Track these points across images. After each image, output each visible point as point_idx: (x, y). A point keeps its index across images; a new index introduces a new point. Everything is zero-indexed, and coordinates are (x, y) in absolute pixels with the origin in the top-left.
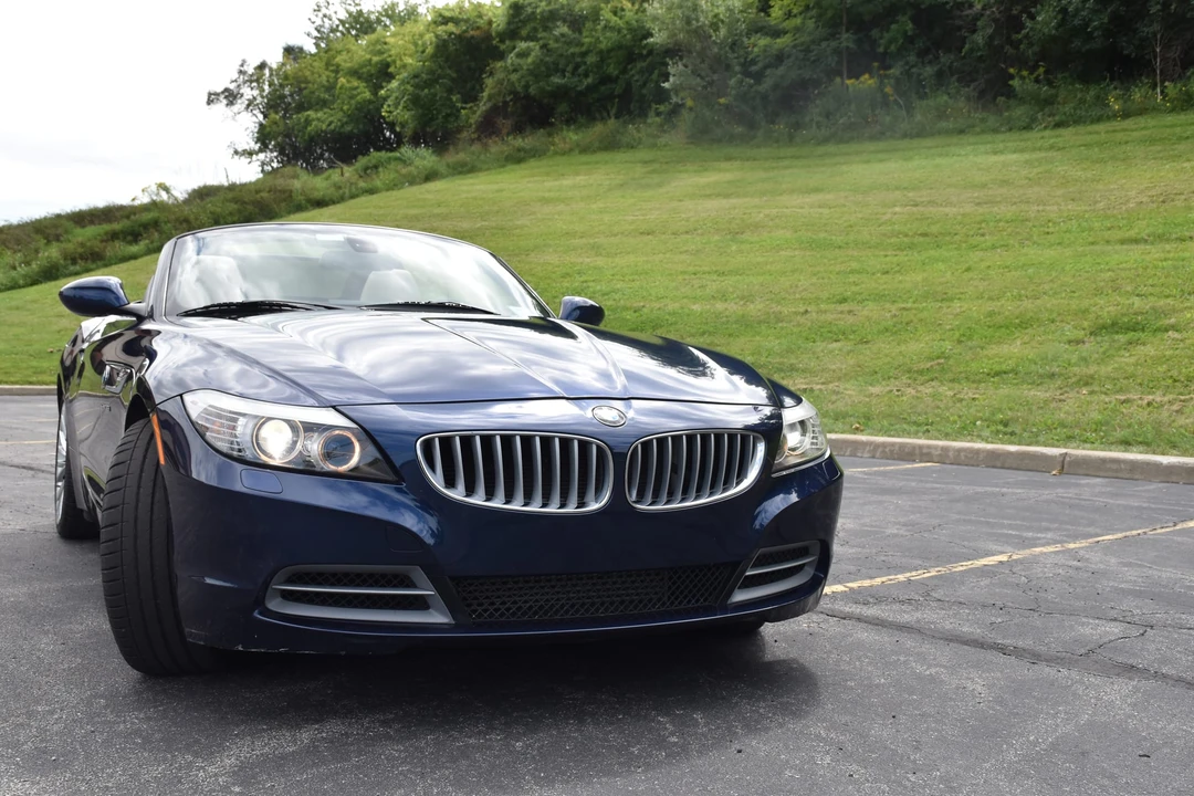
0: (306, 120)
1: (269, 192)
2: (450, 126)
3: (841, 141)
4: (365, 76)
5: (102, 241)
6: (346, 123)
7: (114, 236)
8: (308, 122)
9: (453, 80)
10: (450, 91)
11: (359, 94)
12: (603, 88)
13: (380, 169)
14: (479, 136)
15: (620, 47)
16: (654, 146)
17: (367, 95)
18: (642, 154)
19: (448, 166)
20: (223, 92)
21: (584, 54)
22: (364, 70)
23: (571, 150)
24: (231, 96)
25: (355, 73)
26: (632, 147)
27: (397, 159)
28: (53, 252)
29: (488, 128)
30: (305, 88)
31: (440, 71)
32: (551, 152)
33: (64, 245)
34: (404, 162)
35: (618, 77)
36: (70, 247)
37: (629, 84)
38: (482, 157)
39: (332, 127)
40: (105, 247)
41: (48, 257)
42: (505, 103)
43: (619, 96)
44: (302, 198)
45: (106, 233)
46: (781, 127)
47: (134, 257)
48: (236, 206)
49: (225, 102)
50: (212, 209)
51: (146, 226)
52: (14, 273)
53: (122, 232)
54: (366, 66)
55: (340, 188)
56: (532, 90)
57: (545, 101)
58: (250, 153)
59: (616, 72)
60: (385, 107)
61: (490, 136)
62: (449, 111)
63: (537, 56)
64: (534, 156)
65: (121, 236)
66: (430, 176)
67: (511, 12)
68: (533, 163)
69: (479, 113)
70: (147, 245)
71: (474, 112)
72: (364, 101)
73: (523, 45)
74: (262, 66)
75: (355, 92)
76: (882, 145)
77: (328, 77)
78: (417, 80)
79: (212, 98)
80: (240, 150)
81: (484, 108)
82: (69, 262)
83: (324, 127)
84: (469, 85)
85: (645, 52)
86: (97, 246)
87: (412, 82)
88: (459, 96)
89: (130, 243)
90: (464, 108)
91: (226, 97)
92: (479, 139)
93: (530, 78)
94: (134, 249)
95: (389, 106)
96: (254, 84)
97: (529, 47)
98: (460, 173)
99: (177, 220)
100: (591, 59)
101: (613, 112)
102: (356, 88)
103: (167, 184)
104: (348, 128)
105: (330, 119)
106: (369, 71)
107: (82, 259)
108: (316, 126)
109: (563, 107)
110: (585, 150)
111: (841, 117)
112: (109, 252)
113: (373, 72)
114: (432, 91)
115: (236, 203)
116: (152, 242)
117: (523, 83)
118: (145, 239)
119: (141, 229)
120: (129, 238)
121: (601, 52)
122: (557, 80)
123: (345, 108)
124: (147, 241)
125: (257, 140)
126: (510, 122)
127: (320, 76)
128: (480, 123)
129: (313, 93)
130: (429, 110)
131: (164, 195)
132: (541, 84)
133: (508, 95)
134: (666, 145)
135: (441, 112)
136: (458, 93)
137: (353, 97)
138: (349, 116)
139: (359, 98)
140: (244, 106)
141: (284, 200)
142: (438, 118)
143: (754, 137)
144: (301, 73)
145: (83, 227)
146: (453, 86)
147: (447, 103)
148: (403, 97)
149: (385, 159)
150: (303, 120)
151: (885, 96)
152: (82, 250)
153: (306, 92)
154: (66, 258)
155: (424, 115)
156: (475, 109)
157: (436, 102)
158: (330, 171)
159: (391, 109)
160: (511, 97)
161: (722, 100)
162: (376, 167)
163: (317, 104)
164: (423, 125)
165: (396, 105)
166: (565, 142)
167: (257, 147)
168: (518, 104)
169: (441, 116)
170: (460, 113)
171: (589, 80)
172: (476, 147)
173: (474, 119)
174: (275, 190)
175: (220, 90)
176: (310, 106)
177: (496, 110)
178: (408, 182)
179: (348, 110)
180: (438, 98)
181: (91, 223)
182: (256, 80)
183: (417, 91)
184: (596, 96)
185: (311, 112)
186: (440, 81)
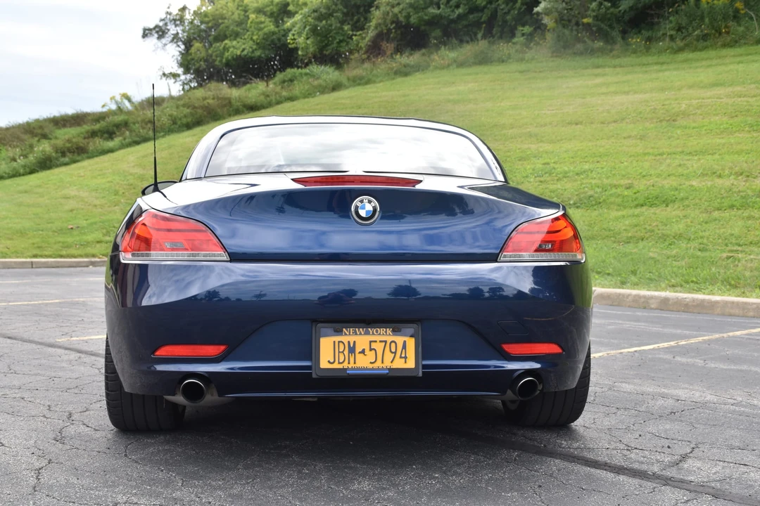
0: (224, 48)
1: (213, 99)
2: (343, 49)
3: (696, 49)
4: (268, 13)
5: (85, 138)
6: (256, 49)
7: (93, 134)
8: (226, 49)
9: (344, 13)
10: (342, 23)
11: (265, 27)
12: (471, 16)
13: (295, 82)
14: (369, 57)
16: (522, 60)
17: (272, 27)
18: (514, 66)
19: (348, 79)
20: (154, 28)
22: (268, 9)
23: (449, 66)
24: (161, 32)
25: (259, 11)
26: (503, 61)
27: (306, 74)
28: (45, 147)
29: (375, 49)
30: (223, 23)
31: (334, 7)
32: (431, 67)
33: (53, 142)
34: (313, 76)
35: (485, 7)
36: (59, 143)
37: (495, 12)
38: (375, 72)
39: (245, 52)
40: (88, 143)
41: (42, 151)
42: (389, 31)
43: (484, 22)
44: (239, 104)
45: (87, 132)
46: (636, 40)
47: (111, 151)
48: (188, 111)
49: (156, 35)
50: (170, 112)
51: (118, 126)
52: (14, 164)
53: (100, 131)
54: (269, 6)
55: (268, 96)
56: (413, 20)
57: (423, 28)
60: (290, 35)
61: (377, 56)
62: (341, 38)
64: (419, 70)
65: (99, 134)
66: (336, 87)
68: (418, 75)
69: (367, 39)
70: (121, 141)
71: (364, 38)
72: (270, 32)
74: (184, 9)
75: (262, 26)
76: (738, 50)
77: (239, 14)
78: (316, 14)
79: (146, 33)
80: (166, 73)
81: (372, 35)
82: (60, 155)
83: (239, 53)
84: (356, 18)
86: (82, 142)
87: (313, 15)
88: (349, 26)
89: (107, 139)
90: (356, 35)
91: (157, 32)
92: (368, 58)
93: (410, 10)
94: (111, 144)
95: (294, 35)
96: (178, 22)
98: (359, 84)
99: (143, 121)
101: (479, 36)
102: (262, 23)
103: (129, 94)
104: (258, 53)
105: (243, 47)
106: (271, 9)
107: (70, 152)
108: (232, 52)
109: (438, 32)
110: (461, 65)
111: (694, 31)
112: (91, 147)
113: (275, 10)
114: (329, 22)
115: (188, 108)
116: (125, 139)
117: (404, 14)
118: (119, 136)
119: (115, 129)
120: (106, 135)
122: (433, 11)
123: (255, 38)
124: (121, 138)
125: (181, 65)
126: (393, 45)
127: (233, 14)
128: (369, 46)
129: (227, 27)
130: (326, 36)
131: (126, 103)
132: (420, 14)
133: (392, 23)
134: (533, 59)
135: (335, 39)
136: (349, 24)
137: (260, 29)
138: (257, 44)
139: (266, 30)
140: (170, 39)
141: (225, 106)
142: (333, 43)
143: (611, 51)
144: (217, 12)
145: (59, 128)
146: (344, 18)
147: (341, 31)
148: (305, 27)
149: (297, 74)
150: (221, 48)
151: (737, 11)
152: (70, 145)
153: (222, 26)
154: (57, 152)
155: (321, 41)
156: (364, 35)
157: (331, 31)
158: (248, 86)
159: (296, 37)
160: (394, 25)
161: (585, 20)
162: (291, 80)
163: (231, 36)
164: (321, 49)
165: (300, 34)
166: (443, 59)
167: (180, 71)
168: (399, 32)
169: (335, 42)
170: (352, 39)
171: (460, 11)
172: (367, 65)
173: (363, 44)
174: (219, 99)
175: (152, 26)
176: (225, 37)
177: (381, 36)
178: (319, 91)
179: (257, 39)
180: (333, 28)
181: (64, 126)
182: (179, 20)
183: (316, 23)
184: (465, 23)
185: (226, 41)
186: (335, 14)
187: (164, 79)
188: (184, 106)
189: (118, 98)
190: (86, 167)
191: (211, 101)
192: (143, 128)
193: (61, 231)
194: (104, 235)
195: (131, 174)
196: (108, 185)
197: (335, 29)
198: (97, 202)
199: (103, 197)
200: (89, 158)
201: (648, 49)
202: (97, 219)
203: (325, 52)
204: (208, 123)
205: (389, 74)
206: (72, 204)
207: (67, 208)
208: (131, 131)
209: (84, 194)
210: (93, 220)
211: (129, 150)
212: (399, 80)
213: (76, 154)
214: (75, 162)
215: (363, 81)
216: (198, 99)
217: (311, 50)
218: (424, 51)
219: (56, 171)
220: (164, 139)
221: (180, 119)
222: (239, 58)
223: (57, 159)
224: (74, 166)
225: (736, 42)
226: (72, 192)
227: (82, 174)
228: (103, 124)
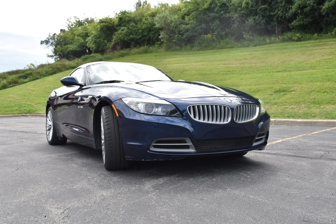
0: (67, 47)
1: (60, 65)
2: (104, 48)
3: (204, 50)
4: (82, 36)
5: (17, 79)
7: (20, 77)
9: (105, 37)
10: (104, 39)
11: (80, 41)
12: (143, 38)
13: (88, 59)
15: (147, 28)
16: (157, 52)
17: (83, 41)
18: (154, 54)
19: (105, 58)
20: (45, 41)
21: (138, 30)
22: (82, 35)
23: (136, 53)
24: (47, 42)
25: (79, 35)
26: (151, 52)
27: (91, 56)
28: (4, 82)
29: (114, 48)
31: (101, 35)
32: (131, 54)
33: (7, 80)
34: (93, 57)
35: (147, 35)
36: (9, 80)
37: (150, 37)
38: (113, 56)
39: (74, 49)
40: (18, 80)
43: (147, 40)
44: (68, 67)
45: (18, 77)
46: (188, 47)
47: (26, 82)
48: (51, 69)
49: (45, 43)
51: (28, 74)
53: (22, 76)
54: (82, 34)
55: (78, 64)
56: (125, 39)
57: (129, 41)
58: (52, 56)
59: (146, 34)
60: (87, 43)
61: (115, 50)
62: (104, 44)
63: (126, 31)
64: (127, 55)
67: (119, 20)
68: (126, 57)
69: (112, 45)
71: (111, 45)
73: (123, 28)
74: (55, 34)
75: (79, 40)
76: (213, 51)
77: (72, 36)
78: (95, 37)
79: (42, 43)
80: (49, 55)
82: (9, 84)
83: (72, 49)
84: (109, 38)
85: (154, 29)
86: (16, 80)
88: (106, 41)
89: (25, 79)
90: (108, 44)
91: (45, 42)
92: (112, 51)
93: (125, 36)
94: (26, 80)
95: (89, 43)
97: (124, 28)
98: (108, 60)
99: (36, 73)
100: (140, 31)
101: (146, 44)
102: (79, 39)
103: (33, 64)
104: (78, 49)
105: (73, 47)
107: (12, 83)
108: (70, 49)
109: (133, 43)
110: (139, 53)
111: (203, 44)
112: (19, 81)
113: (84, 35)
114: (100, 39)
115: (51, 68)
116: (30, 79)
117: (123, 37)
120: (24, 78)
121: (142, 29)
122: (131, 36)
123: (77, 44)
124: (29, 78)
125: (54, 53)
126: (120, 47)
127: (70, 36)
129: (68, 41)
131: (32, 67)
132: (128, 37)
133: (119, 40)
134: (160, 52)
137: (79, 41)
138: (78, 46)
139: (80, 42)
140: (50, 44)
141: (64, 67)
142: (101, 46)
143: (182, 49)
144: (65, 36)
145: (11, 75)
147: (103, 42)
148: (92, 41)
149: (88, 57)
150: (66, 48)
151: (214, 39)
152: (12, 81)
153: (66, 40)
154: (8, 83)
155: (98, 45)
157: (101, 42)
158: (74, 60)
161: (174, 41)
162: (86, 59)
163: (70, 43)
164: (98, 48)
165: (90, 43)
166: (134, 52)
167: (54, 55)
168: (122, 42)
171: (140, 36)
172: (111, 53)
173: (111, 46)
174: (61, 65)
175: (44, 40)
176: (68, 44)
177: (116, 44)
181: (13, 74)
182: (53, 38)
184: (141, 40)
185: (68, 45)
186: (102, 37)
187: (48, 57)
188: (50, 68)
189: (30, 65)
190: (18, 87)
191: (59, 66)
192: (36, 75)
193: (5, 107)
194: (19, 108)
195: (30, 90)
196: (23, 93)
198: (18, 99)
199: (20, 97)
200: (19, 85)
201: (191, 50)
202: (17, 104)
204: (58, 73)
205: (118, 56)
206: (11, 99)
207: (9, 100)
208: (32, 76)
209: (14, 96)
210: (16, 104)
211: (32, 82)
213: (14, 84)
214: (14, 86)
216: (55, 65)
217: (95, 48)
218: (129, 49)
219: (8, 89)
220: (43, 78)
221: (49, 72)
222: (72, 51)
223: (8, 85)
224: (14, 87)
225: (213, 48)
226: (11, 96)
227: (16, 90)
228: (23, 74)
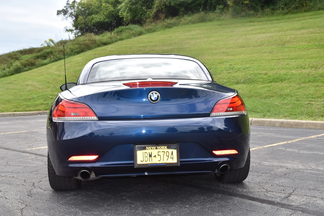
1: (88, 40)
2: (143, 17)
3: (293, 13)
4: (110, 3)
5: (34, 59)
7: (38, 57)
8: (93, 19)
9: (143, 2)
10: (142, 6)
11: (109, 9)
12: (197, 2)
13: (123, 32)
16: (219, 20)
17: (112, 9)
18: (216, 23)
19: (146, 30)
20: (62, 11)
22: (110, 1)
23: (188, 23)
24: (65, 12)
25: (107, 2)
26: (211, 21)
27: (127, 29)
28: (17, 63)
29: (156, 17)
30: (91, 7)
32: (181, 24)
33: (21, 61)
34: (131, 29)
36: (23, 61)
38: (157, 27)
39: (101, 20)
40: (35, 61)
41: (16, 65)
42: (162, 9)
43: (202, 4)
44: (99, 42)
45: (35, 56)
46: (267, 10)
47: (45, 64)
48: (78, 46)
49: (63, 14)
50: (70, 47)
51: (48, 53)
52: (5, 71)
53: (40, 56)
55: (111, 39)
56: (172, 4)
57: (177, 7)
58: (71, 31)
60: (120, 12)
61: (157, 20)
62: (142, 13)
64: (175, 26)
66: (140, 34)
68: (175, 28)
69: (153, 13)
70: (49, 60)
71: (151, 13)
72: (111, 11)
74: (74, 2)
75: (108, 8)
76: (310, 13)
77: (98, 4)
78: (131, 3)
79: (59, 13)
80: (68, 29)
81: (155, 11)
83: (98, 20)
84: (148, 4)
86: (33, 61)
87: (129, 3)
89: (44, 59)
90: (148, 11)
92: (154, 21)
94: (45, 61)
96: (72, 8)
98: (150, 32)
99: (59, 51)
101: (201, 10)
102: (108, 7)
103: (52, 39)
104: (106, 20)
105: (100, 17)
106: (112, 1)
107: (28, 65)
108: (96, 20)
109: (183, 9)
110: (193, 22)
111: (292, 5)
112: (37, 63)
114: (136, 6)
116: (51, 59)
117: (168, 2)
118: (49, 58)
119: (47, 55)
125: (74, 26)
126: (164, 15)
127: (95, 3)
128: (154, 16)
129: (93, 9)
130: (135, 12)
131: (52, 43)
132: (175, 1)
133: (163, 6)
134: (224, 19)
135: (139, 13)
136: (145, 6)
137: (107, 10)
138: (106, 16)
139: (110, 10)
140: (69, 15)
141: (93, 43)
142: (138, 15)
143: (257, 15)
144: (89, 3)
145: (23, 55)
146: (143, 4)
147: (141, 10)
148: (126, 8)
149: (124, 29)
150: (91, 18)
152: (28, 62)
153: (91, 9)
154: (22, 66)
155: (133, 14)
156: (151, 11)
157: (138, 9)
158: (103, 34)
159: (122, 13)
160: (164, 6)
161: (246, 2)
162: (121, 32)
163: (95, 13)
164: (134, 18)
165: (124, 11)
166: (186, 20)
167: (74, 28)
168: (166, 9)
169: (139, 14)
170: (146, 13)
172: (153, 24)
173: (151, 15)
176: (92, 14)
177: (159, 11)
178: (133, 36)
179: (106, 14)
180: (138, 8)
181: (25, 54)
183: (131, 6)
184: (194, 4)
186: (139, 3)
187: (67, 32)
188: (76, 44)
189: (48, 41)
190: (35, 71)
191: (87, 42)
192: (59, 54)
193: (25, 100)
194: (44, 101)
195: (54, 74)
196: (45, 79)
197: (139, 9)
198: (40, 87)
199: (43, 85)
200: (36, 68)
201: (272, 14)
202: (41, 94)
203: (135, 19)
204: (86, 51)
205: (163, 28)
206: (30, 88)
207: (28, 90)
208: (53, 55)
209: (35, 83)
210: (39, 95)
211: (53, 63)
212: (167, 30)
213: (31, 66)
214: (30, 69)
215: (152, 31)
217: (129, 18)
218: (177, 17)
219: (22, 74)
220: (68, 58)
221: (74, 50)
222: (98, 22)
223: (23, 68)
224: (30, 71)
225: (310, 9)
226: (30, 83)
227: (34, 75)
228: (42, 53)
